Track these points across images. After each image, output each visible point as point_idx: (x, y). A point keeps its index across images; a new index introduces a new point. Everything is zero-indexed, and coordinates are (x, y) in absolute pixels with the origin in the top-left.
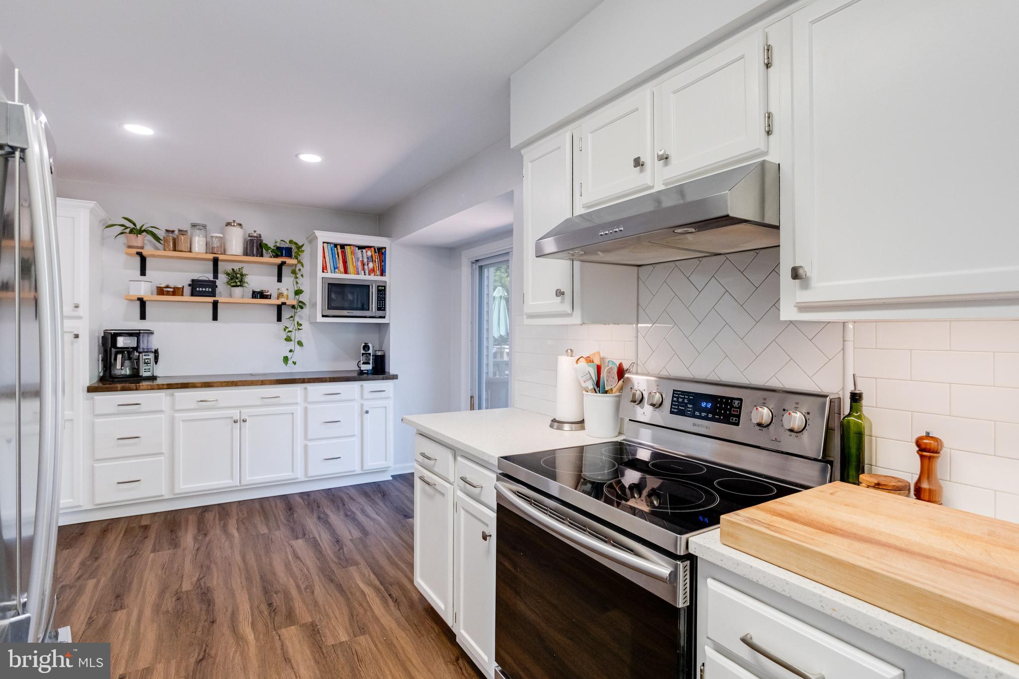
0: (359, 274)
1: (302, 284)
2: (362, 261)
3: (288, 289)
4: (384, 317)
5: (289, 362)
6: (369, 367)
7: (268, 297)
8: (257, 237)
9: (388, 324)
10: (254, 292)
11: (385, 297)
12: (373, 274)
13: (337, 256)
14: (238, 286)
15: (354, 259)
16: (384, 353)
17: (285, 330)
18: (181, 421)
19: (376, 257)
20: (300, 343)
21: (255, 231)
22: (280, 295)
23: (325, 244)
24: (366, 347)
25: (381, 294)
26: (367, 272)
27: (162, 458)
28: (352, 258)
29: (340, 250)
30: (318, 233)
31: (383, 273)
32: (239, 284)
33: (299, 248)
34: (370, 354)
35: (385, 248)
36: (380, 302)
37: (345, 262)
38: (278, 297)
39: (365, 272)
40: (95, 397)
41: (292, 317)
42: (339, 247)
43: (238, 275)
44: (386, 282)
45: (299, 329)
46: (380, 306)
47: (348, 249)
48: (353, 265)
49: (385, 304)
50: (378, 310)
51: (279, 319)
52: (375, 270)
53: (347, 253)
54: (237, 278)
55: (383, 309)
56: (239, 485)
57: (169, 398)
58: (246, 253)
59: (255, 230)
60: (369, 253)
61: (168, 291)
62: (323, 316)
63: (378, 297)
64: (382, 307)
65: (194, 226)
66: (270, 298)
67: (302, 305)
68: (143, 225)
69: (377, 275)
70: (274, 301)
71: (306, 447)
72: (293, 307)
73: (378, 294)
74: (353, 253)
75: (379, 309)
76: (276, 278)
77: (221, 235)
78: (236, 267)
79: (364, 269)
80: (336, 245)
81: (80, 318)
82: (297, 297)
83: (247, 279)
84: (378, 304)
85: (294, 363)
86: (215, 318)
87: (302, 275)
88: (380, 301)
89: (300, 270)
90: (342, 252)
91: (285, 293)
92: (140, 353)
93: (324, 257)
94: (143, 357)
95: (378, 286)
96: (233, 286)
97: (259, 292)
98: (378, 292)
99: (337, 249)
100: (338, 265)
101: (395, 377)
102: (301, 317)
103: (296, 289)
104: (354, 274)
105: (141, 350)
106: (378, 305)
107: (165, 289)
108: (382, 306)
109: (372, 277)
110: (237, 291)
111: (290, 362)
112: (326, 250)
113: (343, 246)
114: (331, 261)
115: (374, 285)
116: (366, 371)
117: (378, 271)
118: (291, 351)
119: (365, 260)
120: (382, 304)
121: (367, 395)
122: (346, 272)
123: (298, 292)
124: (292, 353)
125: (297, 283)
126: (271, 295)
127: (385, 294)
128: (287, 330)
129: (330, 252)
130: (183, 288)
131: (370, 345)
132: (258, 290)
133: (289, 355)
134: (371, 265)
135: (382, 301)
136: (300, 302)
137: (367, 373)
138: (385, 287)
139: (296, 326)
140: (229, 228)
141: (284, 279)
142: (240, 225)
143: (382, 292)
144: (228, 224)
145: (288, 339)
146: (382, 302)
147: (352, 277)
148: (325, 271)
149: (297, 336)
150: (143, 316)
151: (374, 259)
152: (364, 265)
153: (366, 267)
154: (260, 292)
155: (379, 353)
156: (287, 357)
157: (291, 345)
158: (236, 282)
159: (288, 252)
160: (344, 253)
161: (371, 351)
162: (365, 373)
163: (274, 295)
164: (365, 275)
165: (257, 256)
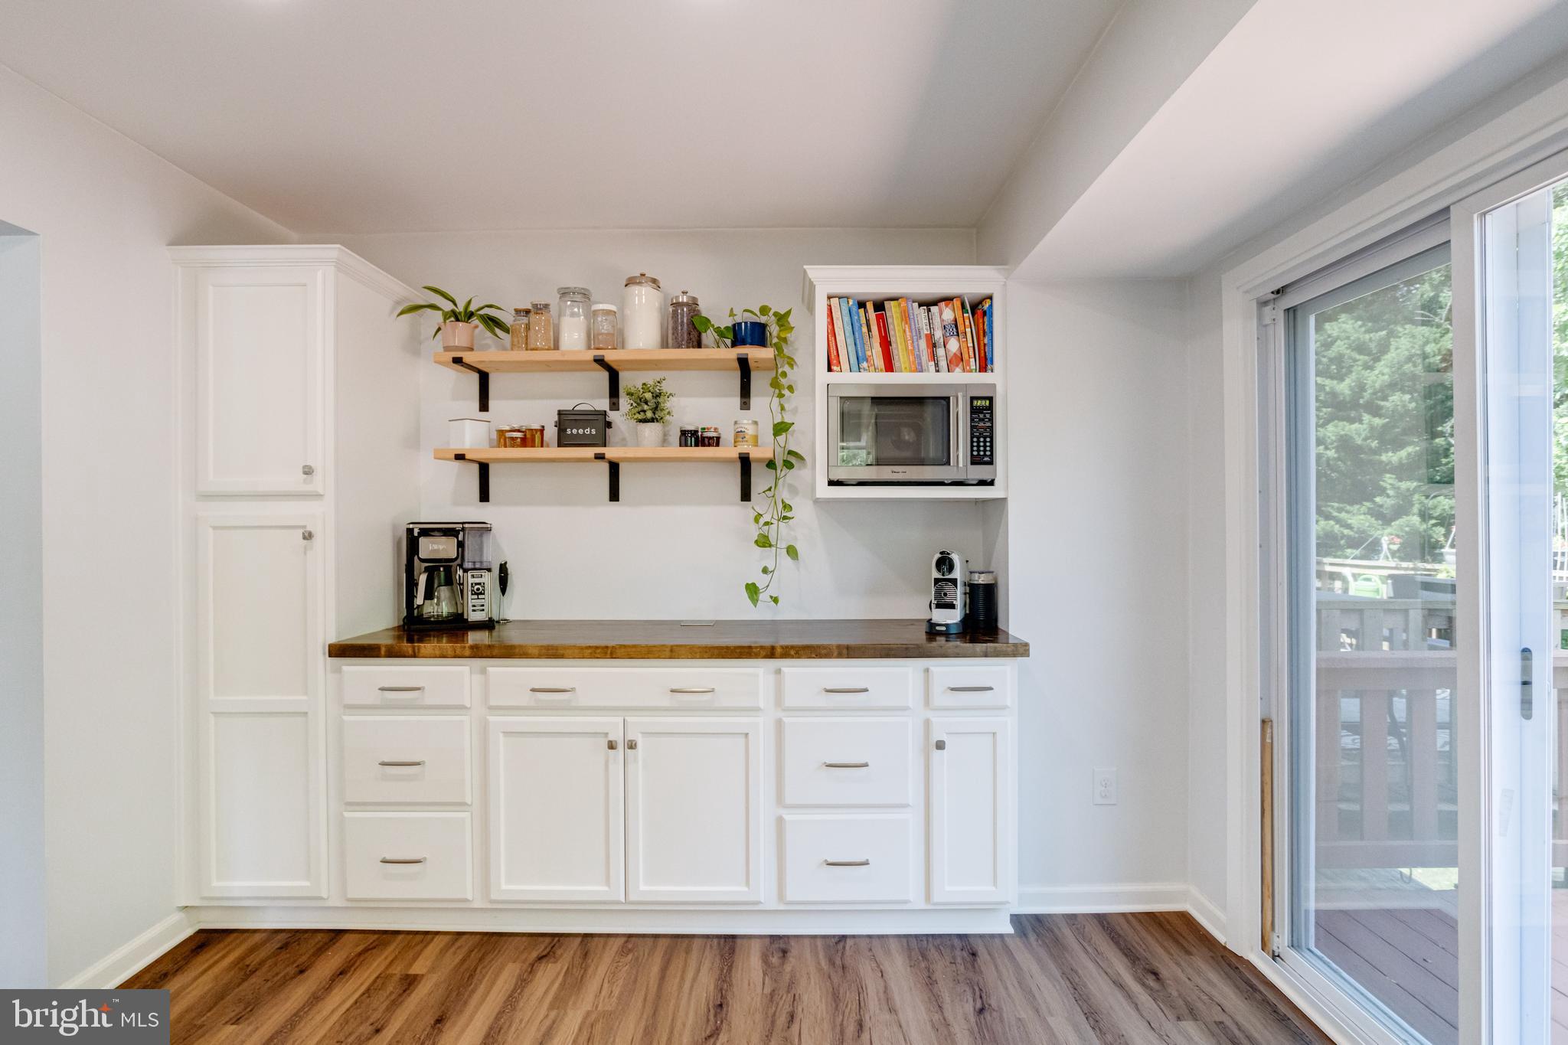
0: (921, 371)
1: (795, 411)
2: (930, 337)
3: (756, 423)
4: (991, 483)
5: (761, 597)
6: (952, 617)
7: (715, 442)
8: (687, 304)
9: (1003, 501)
10: (684, 433)
11: (991, 428)
12: (958, 370)
13: (865, 329)
14: (652, 420)
15: (908, 333)
16: (996, 579)
17: (757, 520)
18: (501, 735)
19: (967, 323)
20: (792, 552)
21: (684, 293)
22: (739, 435)
23: (835, 302)
24: (944, 562)
25: (982, 420)
26: (943, 364)
27: (467, 815)
28: (905, 331)
29: (872, 315)
30: (814, 272)
31: (985, 364)
32: (649, 414)
33: (782, 319)
34: (954, 582)
35: (990, 298)
36: (978, 442)
37: (886, 344)
38: (735, 442)
39: (937, 365)
40: (345, 668)
41: (770, 489)
42: (870, 307)
43: (648, 396)
44: (994, 386)
45: (785, 518)
46: (978, 451)
47: (892, 309)
48: (907, 347)
49: (991, 446)
50: (973, 463)
51: (746, 496)
52: (965, 356)
53: (890, 320)
54: (646, 403)
55: (986, 459)
56: (624, 901)
57: (477, 678)
58: (664, 344)
59: (685, 290)
60: (948, 314)
61: (513, 439)
62: (831, 483)
63: (972, 427)
64: (985, 455)
65: (564, 293)
66: (718, 445)
67: (792, 460)
68: (469, 302)
69: (971, 371)
70: (729, 451)
71: (780, 821)
72: (771, 464)
73: (972, 420)
74: (906, 317)
75: (976, 461)
76: (737, 400)
77: (613, 308)
78: (650, 377)
79: (934, 357)
80: (862, 305)
81: (318, 496)
82: (781, 439)
83: (668, 404)
84: (972, 446)
85: (775, 600)
86: (614, 496)
87: (791, 388)
88: (978, 438)
89: (784, 374)
90: (878, 318)
91: (750, 431)
92: (466, 571)
93: (832, 333)
94: (470, 580)
95: (972, 399)
96: (641, 421)
97: (694, 433)
98: (972, 413)
99: (866, 312)
100: (869, 353)
101: (1021, 650)
102: (793, 490)
103: (778, 420)
104: (911, 371)
105: (467, 565)
106: (972, 451)
107: (508, 435)
108: (985, 451)
109: (958, 377)
110: (651, 431)
111: (763, 597)
112: (836, 315)
113: (879, 306)
114: (850, 341)
115: (960, 395)
116: (944, 628)
117: (972, 360)
118: (765, 571)
119: (938, 334)
120: (985, 446)
121: (941, 698)
122: (889, 367)
123: (780, 428)
124: (767, 577)
125: (783, 408)
126: (718, 438)
127: (991, 420)
128: (762, 521)
129: (847, 319)
130: (542, 430)
131: (955, 558)
132: (692, 428)
133: (761, 581)
134: (953, 345)
135: (985, 437)
136: (790, 453)
137: (946, 634)
138: (991, 399)
139: (780, 506)
140: (635, 289)
141: (754, 401)
142: (654, 281)
143: (983, 411)
144: (631, 282)
145: (764, 542)
146: (985, 442)
147: (904, 379)
148: (834, 368)
149: (783, 534)
150: (484, 496)
151: (961, 328)
152: (934, 345)
153: (941, 352)
154: (696, 432)
155: (981, 580)
156: (754, 584)
157: (767, 557)
158: (644, 411)
159: (757, 334)
160: (882, 321)
161: (957, 574)
162: (940, 633)
163: (727, 436)
164: (938, 371)
165: (688, 347)
